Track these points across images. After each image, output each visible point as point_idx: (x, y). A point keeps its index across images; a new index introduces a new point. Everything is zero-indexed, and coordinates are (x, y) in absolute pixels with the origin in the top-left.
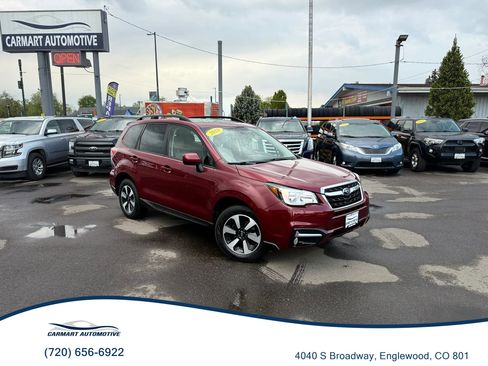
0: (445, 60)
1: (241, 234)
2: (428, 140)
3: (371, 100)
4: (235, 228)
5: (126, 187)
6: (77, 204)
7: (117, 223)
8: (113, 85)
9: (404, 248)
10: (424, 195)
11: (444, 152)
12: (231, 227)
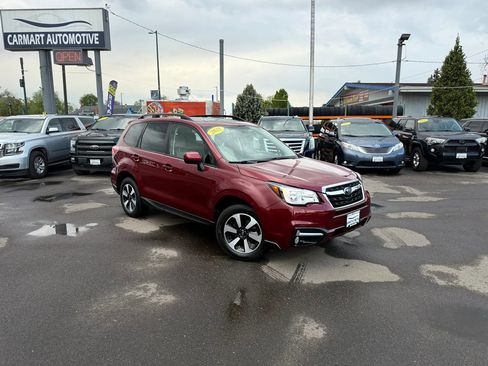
1: (243, 233)
2: (430, 139)
4: (235, 226)
5: (127, 185)
7: (118, 222)
8: (114, 84)
9: (405, 248)
10: (425, 195)
11: (446, 151)
12: (232, 226)
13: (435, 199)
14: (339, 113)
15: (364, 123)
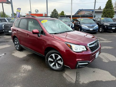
0: (107, 2)
1: (55, 61)
2: (105, 24)
3: (86, 13)
4: (53, 59)
5: (16, 40)
6: (3, 45)
7: (13, 53)
8: (19, 9)
9: (110, 62)
10: (106, 40)
11: (109, 27)
12: (51, 58)
13: (110, 42)
14: (79, 17)
15: (87, 20)
